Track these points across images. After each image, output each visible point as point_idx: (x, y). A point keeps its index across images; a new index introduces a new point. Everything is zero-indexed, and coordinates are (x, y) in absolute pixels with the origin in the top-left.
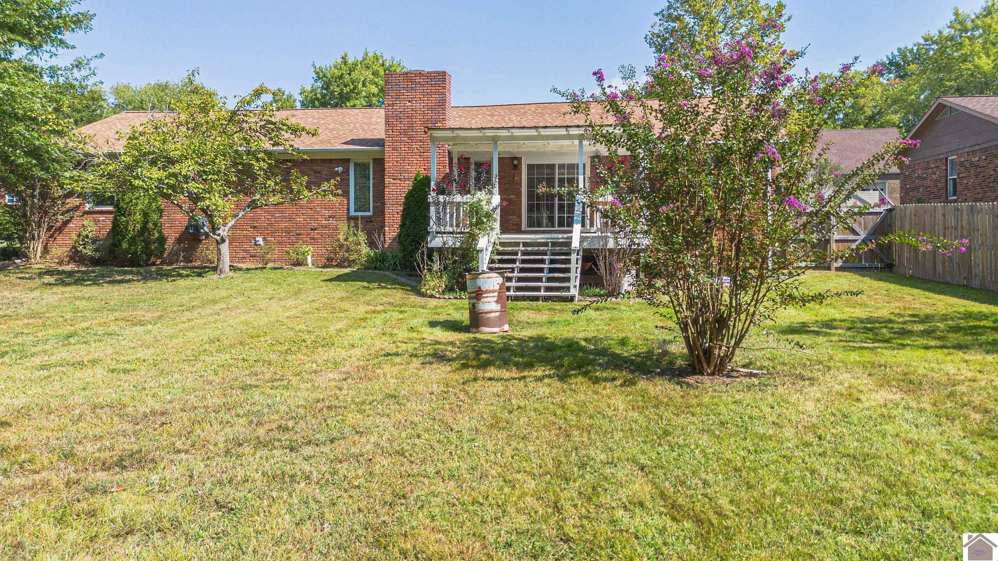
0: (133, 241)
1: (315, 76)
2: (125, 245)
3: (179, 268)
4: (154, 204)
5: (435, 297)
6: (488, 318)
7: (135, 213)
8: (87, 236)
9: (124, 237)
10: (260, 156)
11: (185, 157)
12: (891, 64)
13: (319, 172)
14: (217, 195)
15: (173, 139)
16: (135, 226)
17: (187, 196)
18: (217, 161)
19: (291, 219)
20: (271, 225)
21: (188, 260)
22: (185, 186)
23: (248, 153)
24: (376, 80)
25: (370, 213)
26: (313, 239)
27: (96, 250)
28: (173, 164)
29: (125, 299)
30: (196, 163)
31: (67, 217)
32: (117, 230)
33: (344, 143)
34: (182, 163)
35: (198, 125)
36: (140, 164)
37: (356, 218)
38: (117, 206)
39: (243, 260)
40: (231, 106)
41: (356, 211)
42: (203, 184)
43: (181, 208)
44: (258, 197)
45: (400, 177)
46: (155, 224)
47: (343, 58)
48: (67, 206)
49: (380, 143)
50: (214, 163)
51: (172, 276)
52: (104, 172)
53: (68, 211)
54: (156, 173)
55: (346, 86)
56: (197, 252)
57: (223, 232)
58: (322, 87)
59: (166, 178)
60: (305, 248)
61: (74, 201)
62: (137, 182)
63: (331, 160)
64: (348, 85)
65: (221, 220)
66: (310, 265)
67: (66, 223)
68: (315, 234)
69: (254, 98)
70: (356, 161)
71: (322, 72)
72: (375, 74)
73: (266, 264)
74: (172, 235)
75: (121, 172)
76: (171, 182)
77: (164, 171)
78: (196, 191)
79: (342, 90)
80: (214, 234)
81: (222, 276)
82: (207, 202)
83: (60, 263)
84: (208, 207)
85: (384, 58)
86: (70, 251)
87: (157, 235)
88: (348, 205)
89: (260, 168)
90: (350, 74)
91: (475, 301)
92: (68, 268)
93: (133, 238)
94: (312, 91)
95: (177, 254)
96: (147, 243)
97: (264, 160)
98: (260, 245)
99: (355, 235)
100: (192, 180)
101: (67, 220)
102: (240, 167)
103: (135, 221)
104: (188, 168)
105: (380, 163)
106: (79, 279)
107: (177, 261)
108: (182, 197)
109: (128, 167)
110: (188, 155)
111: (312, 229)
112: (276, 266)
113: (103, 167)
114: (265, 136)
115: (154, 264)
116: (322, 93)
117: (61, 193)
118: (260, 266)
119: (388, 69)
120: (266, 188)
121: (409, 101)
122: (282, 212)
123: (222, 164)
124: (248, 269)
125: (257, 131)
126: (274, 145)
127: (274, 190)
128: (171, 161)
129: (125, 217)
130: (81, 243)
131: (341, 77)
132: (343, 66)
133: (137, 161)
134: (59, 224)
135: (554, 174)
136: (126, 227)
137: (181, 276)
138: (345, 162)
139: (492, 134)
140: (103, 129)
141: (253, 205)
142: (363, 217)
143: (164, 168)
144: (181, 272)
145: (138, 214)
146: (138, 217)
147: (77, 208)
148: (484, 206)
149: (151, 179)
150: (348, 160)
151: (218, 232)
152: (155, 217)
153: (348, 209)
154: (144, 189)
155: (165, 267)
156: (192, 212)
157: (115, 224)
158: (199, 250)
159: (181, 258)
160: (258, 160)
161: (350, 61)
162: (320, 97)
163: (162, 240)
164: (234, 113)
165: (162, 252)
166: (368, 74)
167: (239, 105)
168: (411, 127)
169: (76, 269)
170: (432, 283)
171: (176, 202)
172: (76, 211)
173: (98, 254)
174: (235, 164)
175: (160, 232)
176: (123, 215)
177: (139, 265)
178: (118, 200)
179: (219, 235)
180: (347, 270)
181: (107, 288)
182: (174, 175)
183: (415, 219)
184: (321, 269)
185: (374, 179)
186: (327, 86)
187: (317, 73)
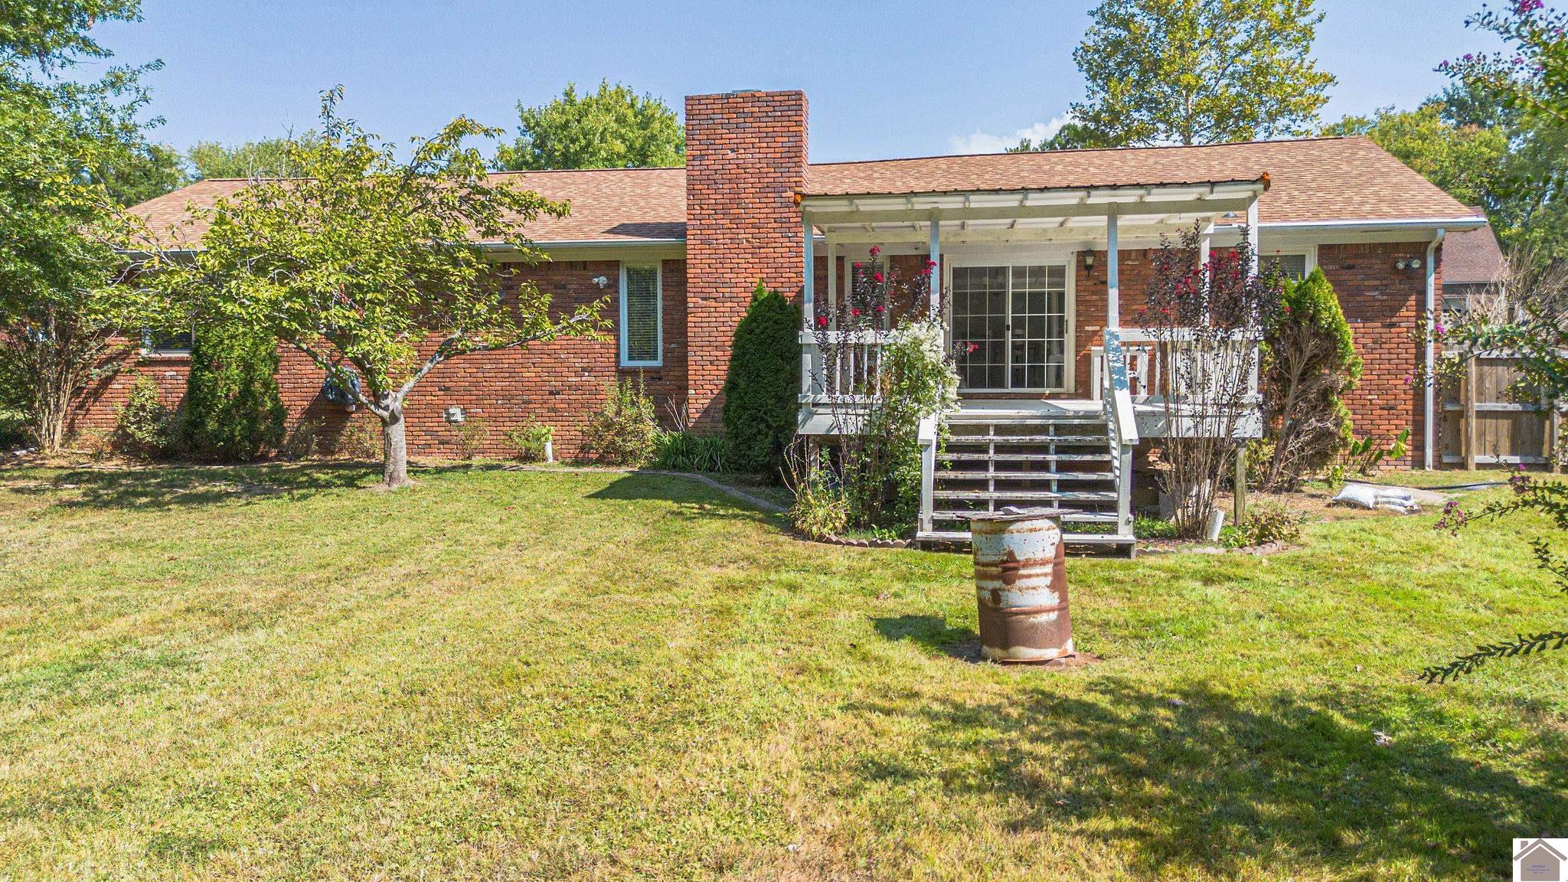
0: (225, 418)
1: (522, 125)
2: (211, 425)
3: (311, 467)
4: (262, 348)
5: (829, 541)
6: (1033, 626)
7: (229, 365)
8: (143, 407)
9: (210, 408)
10: (461, 255)
11: (321, 256)
12: (1451, 101)
13: (564, 287)
14: (382, 331)
15: (296, 223)
16: (229, 390)
17: (326, 334)
18: (383, 265)
19: (512, 374)
20: (476, 384)
21: (326, 449)
22: (323, 315)
23: (438, 250)
24: (623, 131)
25: (658, 363)
26: (554, 410)
27: (161, 433)
28: (298, 272)
29: (210, 547)
30: (343, 268)
31: (108, 370)
32: (196, 396)
33: (609, 232)
34: (315, 268)
35: (342, 195)
36: (235, 273)
37: (634, 372)
38: (195, 351)
39: (426, 449)
40: (404, 158)
41: (631, 358)
42: (357, 311)
43: (315, 356)
44: (457, 334)
45: (715, 295)
46: (266, 384)
47: (566, 94)
48: (108, 351)
49: (678, 231)
50: (376, 269)
51: (300, 486)
52: (166, 289)
53: (110, 360)
54: (267, 291)
55: (573, 141)
56: (342, 435)
57: (395, 402)
58: (534, 145)
59: (286, 299)
60: (539, 428)
61: (117, 343)
62: (229, 308)
63: (585, 262)
64: (578, 139)
65: (390, 381)
66: (551, 460)
67: (106, 382)
68: (556, 401)
69: (446, 143)
70: (630, 265)
71: (533, 117)
72: (621, 120)
73: (469, 458)
74: (296, 402)
75: (198, 288)
76: (297, 306)
77: (282, 284)
78: (342, 323)
79: (567, 147)
80: (378, 406)
81: (395, 487)
82: (365, 346)
83: (97, 456)
84: (366, 355)
85: (634, 95)
86: (115, 432)
87: (269, 405)
88: (618, 348)
89: (463, 280)
90: (579, 121)
91: (997, 584)
92: (110, 466)
93: (226, 411)
94: (516, 151)
95: (306, 439)
96: (253, 418)
97: (469, 264)
98: (456, 422)
99: (633, 403)
100: (336, 303)
101: (107, 378)
102: (423, 277)
103: (228, 382)
104: (327, 278)
105: (676, 268)
106: (126, 492)
107: (307, 453)
108: (316, 336)
109: (212, 279)
110: (327, 252)
111: (551, 393)
112: (489, 461)
113: (163, 277)
114: (469, 216)
115: (264, 458)
116: (533, 155)
117: (95, 328)
118: (459, 462)
119: (641, 112)
120: (472, 317)
121: (733, 150)
122: (497, 361)
123: (392, 270)
124: (440, 471)
125: (454, 208)
126: (484, 235)
127: (487, 322)
128: (294, 266)
129: (212, 372)
130: (132, 419)
131: (565, 126)
132: (567, 107)
133: (229, 266)
134: (93, 385)
135: (1003, 286)
136: (213, 392)
137: (314, 483)
138: (610, 267)
139: (929, 207)
140: (169, 210)
141: (448, 350)
142: (647, 370)
143: (282, 279)
144: (316, 475)
145: (234, 365)
146: (235, 371)
147: (124, 355)
148: (927, 354)
149: (257, 301)
150: (615, 265)
151: (384, 403)
152: (265, 371)
153: (618, 355)
154: (243, 319)
155: (286, 465)
156: (334, 365)
157: (194, 384)
158: (346, 432)
159: (314, 447)
160: (455, 263)
161: (579, 98)
162: (531, 160)
163: (279, 414)
164: (410, 173)
165: (280, 437)
166: (609, 120)
167: (421, 155)
168: (736, 199)
169: (124, 467)
170: (821, 513)
171: (304, 346)
172: (123, 359)
173: (163, 442)
174: (412, 272)
175: (275, 399)
176: (207, 368)
177: (237, 461)
178: (197, 341)
179: (386, 408)
180: (622, 472)
181: (178, 515)
182: (301, 293)
183: (758, 376)
184: (572, 469)
185: (664, 299)
186: (541, 143)
187: (525, 120)
